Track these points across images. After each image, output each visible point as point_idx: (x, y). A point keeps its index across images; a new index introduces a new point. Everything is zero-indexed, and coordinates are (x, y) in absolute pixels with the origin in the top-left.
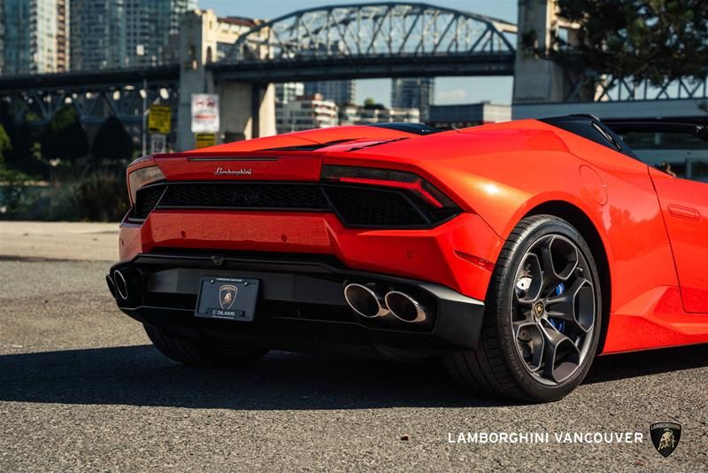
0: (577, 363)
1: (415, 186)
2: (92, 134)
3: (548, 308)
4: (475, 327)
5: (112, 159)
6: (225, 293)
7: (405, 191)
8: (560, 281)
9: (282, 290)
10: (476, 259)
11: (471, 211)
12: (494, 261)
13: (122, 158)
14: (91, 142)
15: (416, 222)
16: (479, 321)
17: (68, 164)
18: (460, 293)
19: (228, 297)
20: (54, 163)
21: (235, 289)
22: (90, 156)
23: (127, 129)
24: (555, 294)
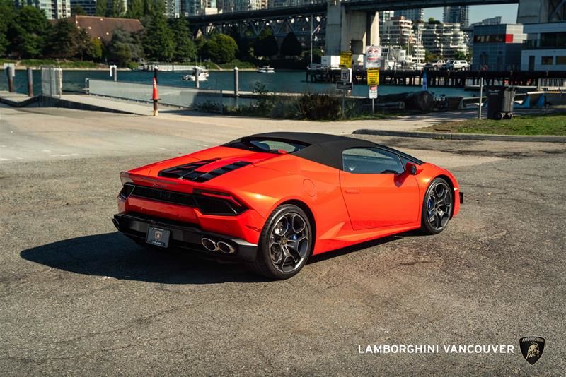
0: (294, 267)
1: (231, 198)
2: (280, 42)
3: (288, 243)
4: (254, 255)
5: (290, 55)
6: (157, 234)
7: (226, 200)
8: (295, 233)
9: (179, 236)
10: (254, 228)
11: (253, 209)
12: (261, 228)
13: (296, 55)
14: (279, 47)
15: (230, 213)
16: (256, 251)
17: (268, 59)
18: (247, 241)
19: (158, 236)
20: (260, 59)
21: (161, 233)
22: (279, 54)
23: (298, 39)
24: (292, 238)
